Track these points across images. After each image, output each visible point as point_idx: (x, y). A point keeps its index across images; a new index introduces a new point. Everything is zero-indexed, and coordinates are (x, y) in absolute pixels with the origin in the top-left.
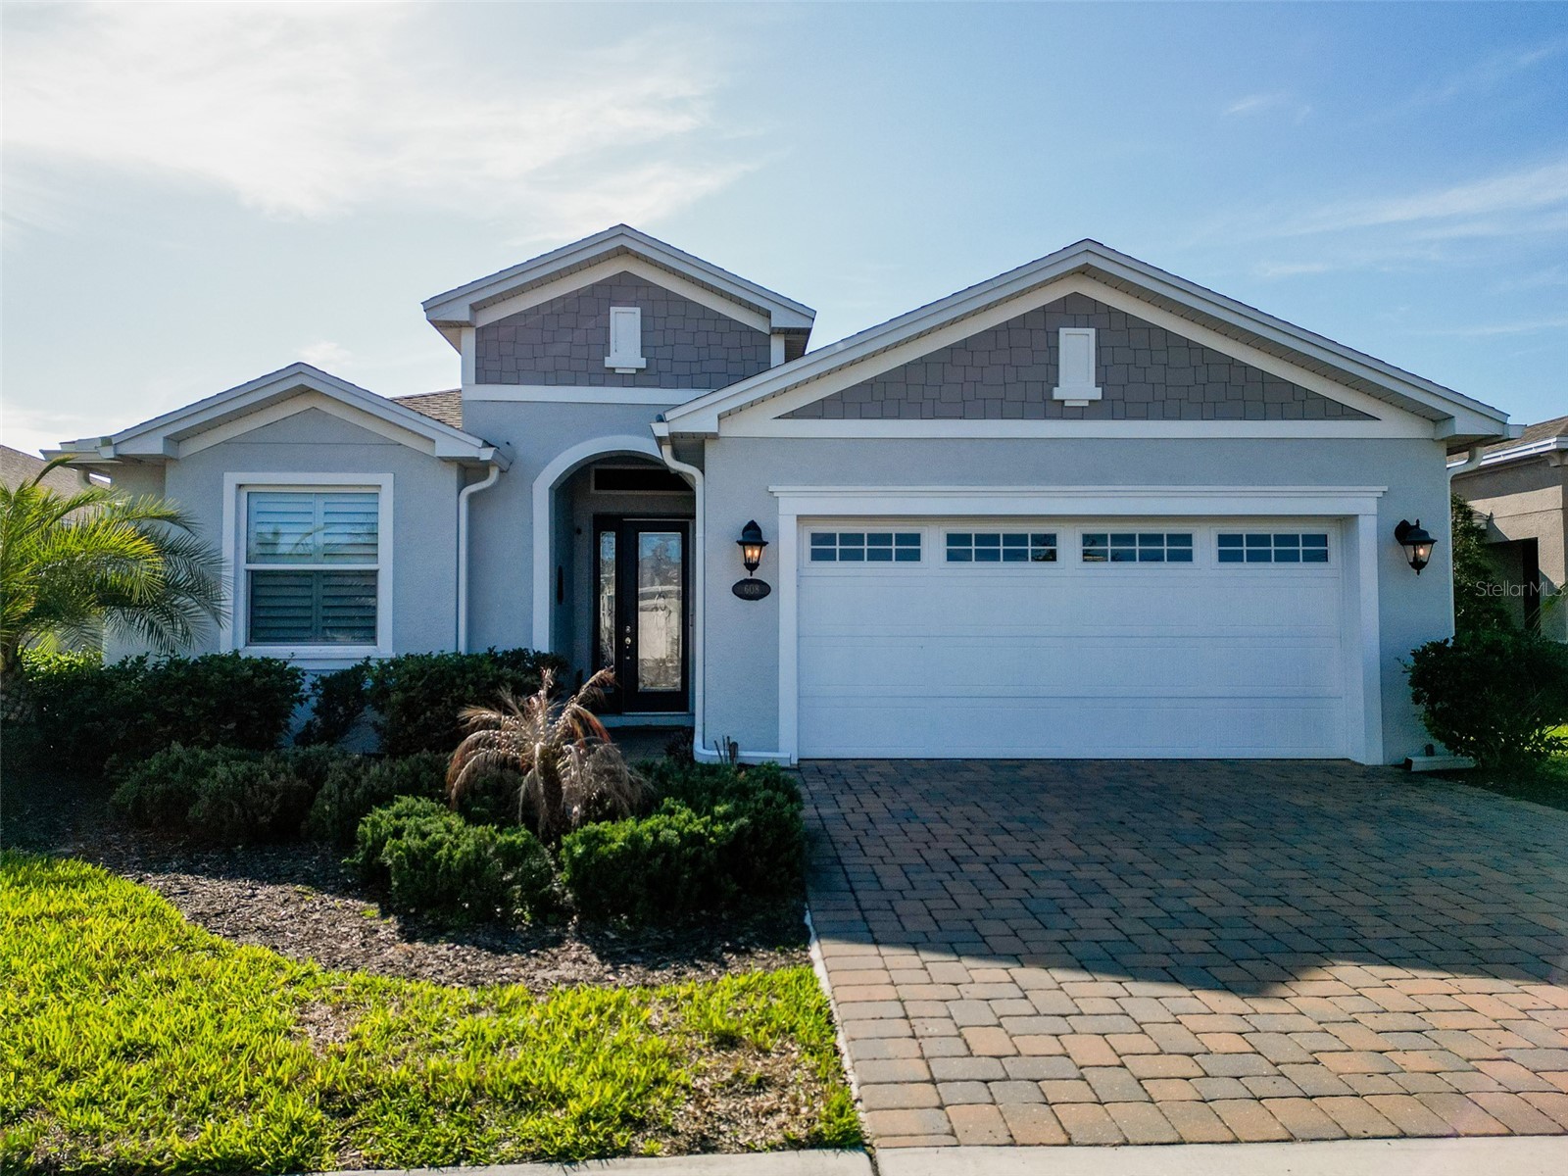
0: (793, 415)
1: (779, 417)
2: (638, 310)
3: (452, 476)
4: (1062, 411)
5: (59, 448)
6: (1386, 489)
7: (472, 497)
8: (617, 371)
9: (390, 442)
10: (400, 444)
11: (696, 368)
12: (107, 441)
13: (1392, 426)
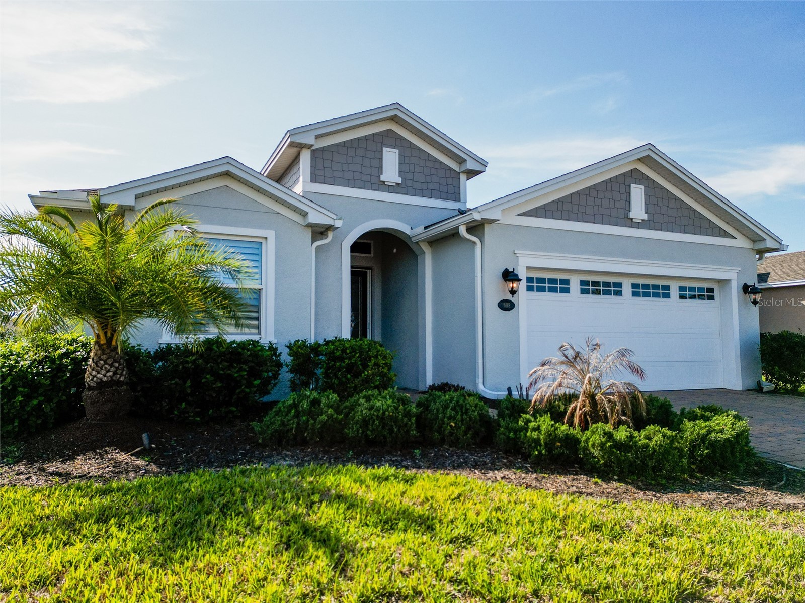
0: (524, 214)
1: (518, 215)
2: (397, 151)
3: (308, 234)
4: (631, 223)
5: (39, 195)
6: (740, 269)
7: (318, 248)
8: (386, 184)
9: (273, 212)
10: (279, 213)
11: (424, 186)
12: (89, 192)
13: (741, 242)
